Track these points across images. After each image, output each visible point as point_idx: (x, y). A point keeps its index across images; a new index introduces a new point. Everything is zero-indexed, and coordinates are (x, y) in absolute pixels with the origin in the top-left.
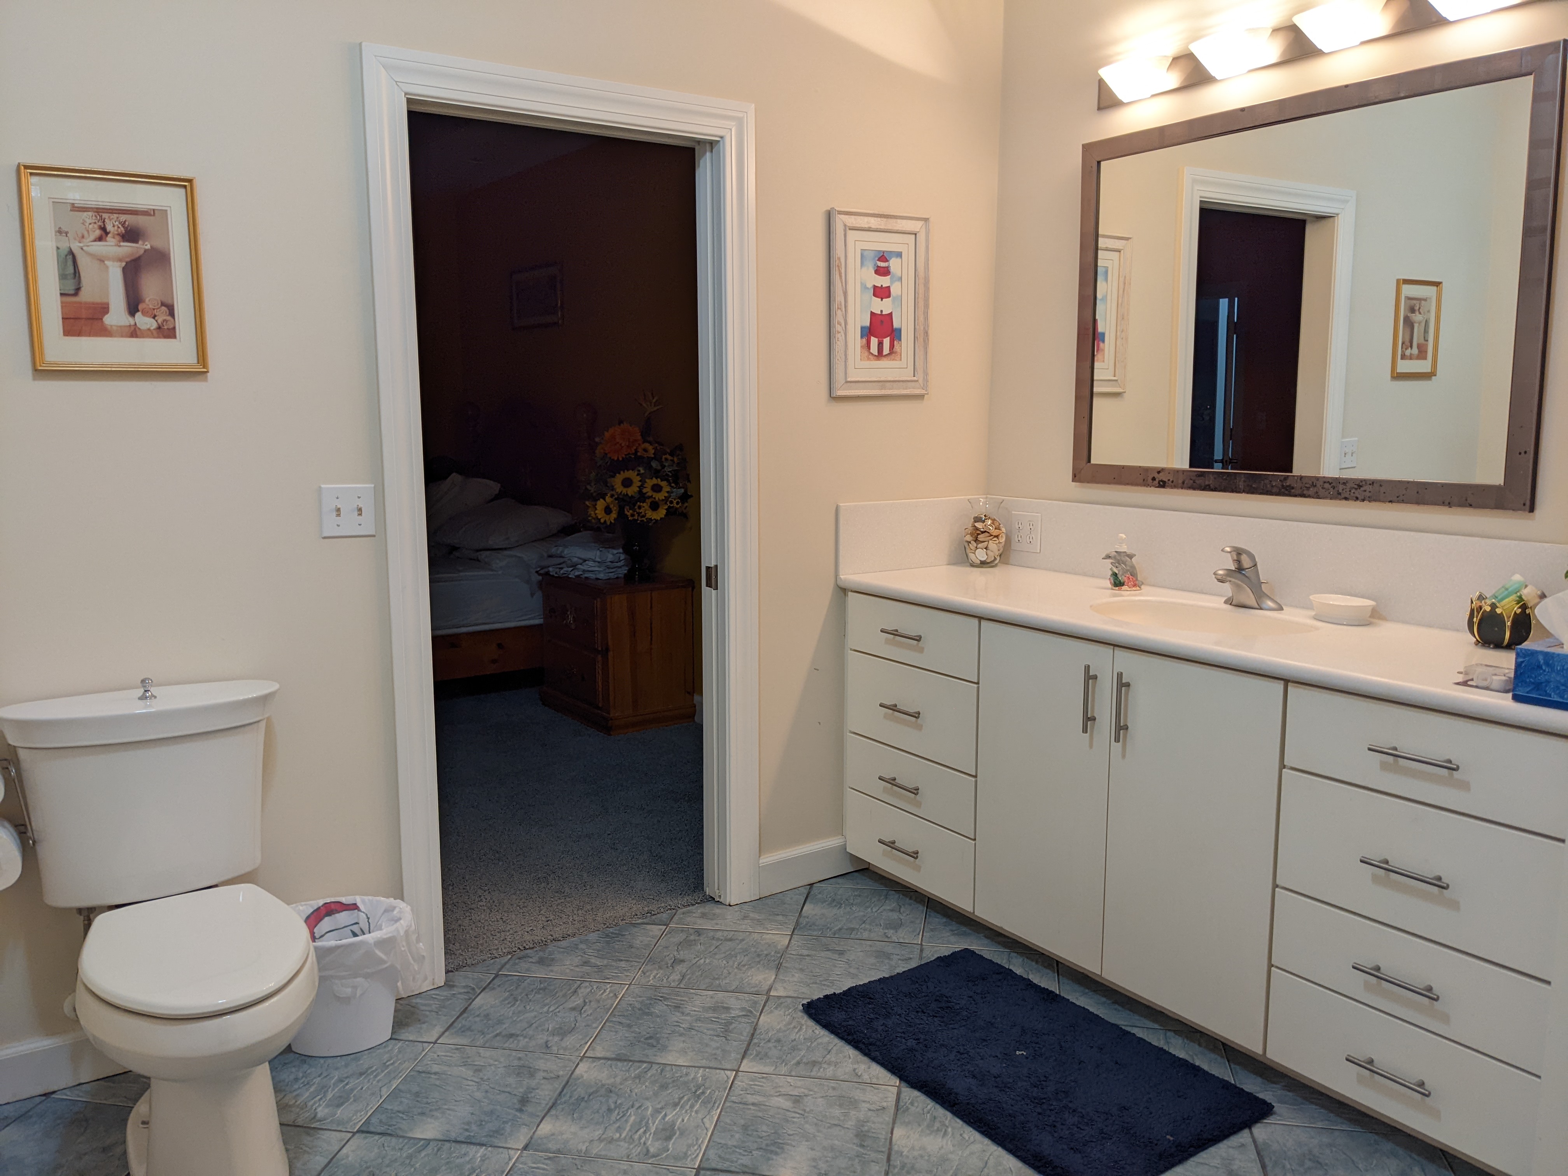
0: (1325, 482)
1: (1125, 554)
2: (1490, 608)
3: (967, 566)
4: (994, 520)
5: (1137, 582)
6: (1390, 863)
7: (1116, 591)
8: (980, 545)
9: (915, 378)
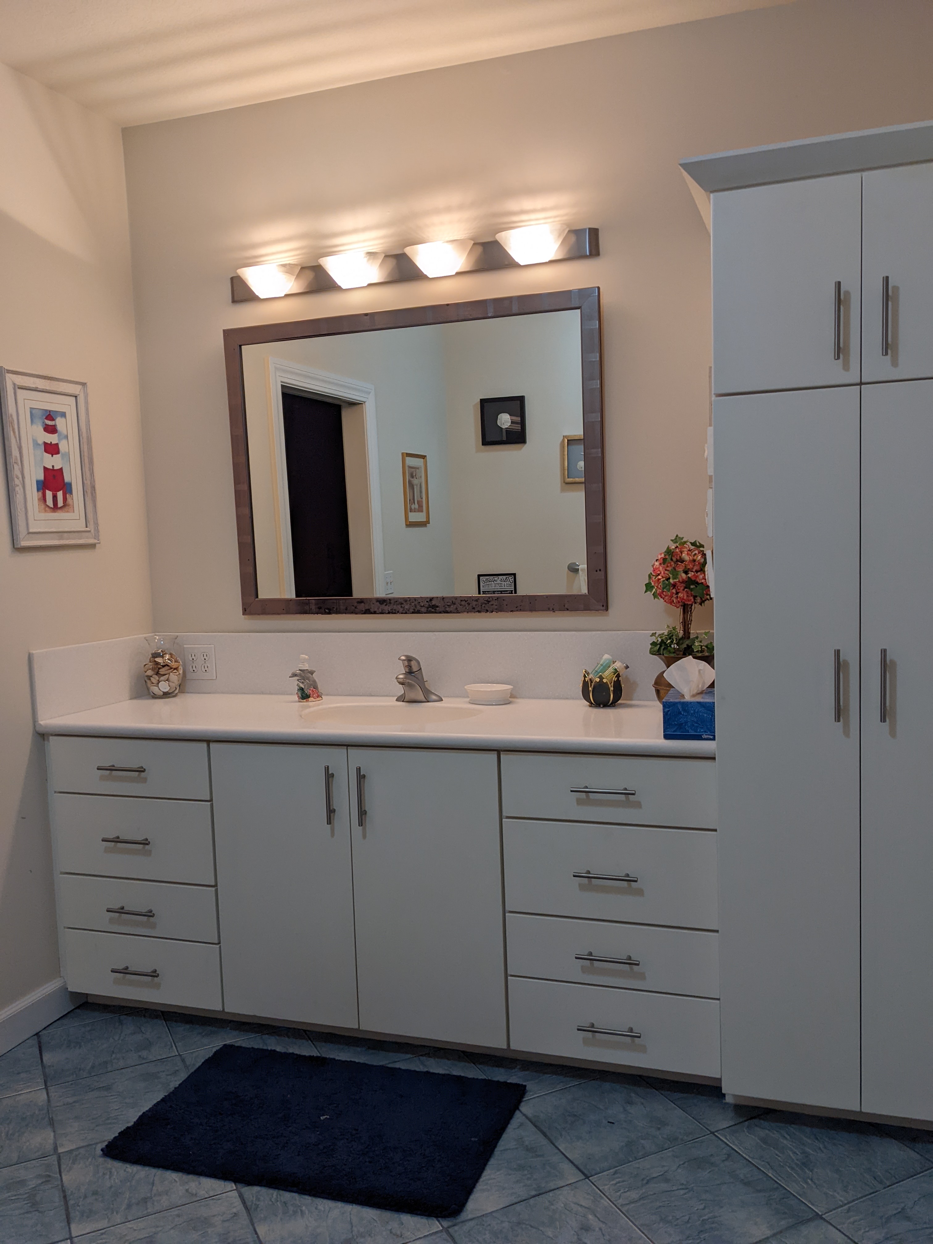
0: (462, 601)
1: (307, 671)
2: (599, 679)
3: (148, 699)
4: (171, 654)
5: (319, 693)
6: (591, 872)
7: (304, 703)
8: (162, 678)
9: (88, 529)
